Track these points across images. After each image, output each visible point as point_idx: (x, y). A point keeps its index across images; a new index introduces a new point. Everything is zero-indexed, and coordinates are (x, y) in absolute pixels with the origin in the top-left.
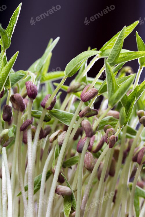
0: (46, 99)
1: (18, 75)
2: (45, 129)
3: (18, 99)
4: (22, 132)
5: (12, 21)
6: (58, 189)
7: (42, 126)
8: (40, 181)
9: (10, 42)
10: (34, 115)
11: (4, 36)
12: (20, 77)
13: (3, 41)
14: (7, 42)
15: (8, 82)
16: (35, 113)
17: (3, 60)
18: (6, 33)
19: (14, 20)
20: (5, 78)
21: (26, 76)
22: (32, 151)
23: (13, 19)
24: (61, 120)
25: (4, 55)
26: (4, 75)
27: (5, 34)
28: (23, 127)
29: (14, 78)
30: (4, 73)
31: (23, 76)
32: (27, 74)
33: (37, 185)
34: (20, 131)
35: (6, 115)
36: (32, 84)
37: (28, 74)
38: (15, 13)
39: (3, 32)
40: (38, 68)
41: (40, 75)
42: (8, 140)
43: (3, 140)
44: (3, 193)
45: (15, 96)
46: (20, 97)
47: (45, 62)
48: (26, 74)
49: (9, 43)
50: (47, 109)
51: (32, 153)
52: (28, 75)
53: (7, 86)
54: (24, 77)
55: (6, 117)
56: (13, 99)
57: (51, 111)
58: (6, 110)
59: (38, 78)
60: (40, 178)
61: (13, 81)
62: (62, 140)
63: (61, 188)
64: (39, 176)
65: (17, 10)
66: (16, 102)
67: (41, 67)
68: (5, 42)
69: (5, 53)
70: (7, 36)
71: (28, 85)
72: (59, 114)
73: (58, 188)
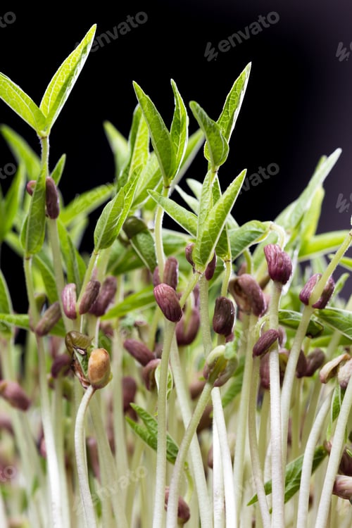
0: (311, 284)
1: (247, 232)
2: (312, 356)
3: (249, 286)
4: (258, 358)
5: (230, 102)
6: (340, 484)
7: (303, 348)
8: (299, 471)
9: (226, 150)
10: (285, 320)
11: (213, 134)
12: (253, 236)
13: (211, 147)
14: (219, 150)
15: (225, 245)
16: (286, 315)
17: (210, 191)
18: (218, 127)
19: (234, 102)
20: (217, 231)
21: (266, 233)
22: (280, 401)
23: (234, 98)
24: (345, 332)
25: (214, 181)
26: (213, 224)
27: (214, 131)
28: (259, 346)
29: (238, 238)
30: (214, 219)
31: (259, 233)
32: (267, 229)
33: (294, 479)
34: (253, 356)
35: (221, 320)
36: (279, 251)
37: (271, 228)
38: (236, 85)
39: (210, 126)
40: (293, 219)
41: (298, 238)
42: (224, 371)
43: (215, 370)
44: (214, 495)
45: (242, 279)
46: (252, 282)
47: (308, 205)
48: (264, 230)
49: (225, 152)
50: (314, 307)
51: (280, 404)
52: (270, 232)
53: (223, 253)
54: (261, 235)
55: (221, 324)
56: (237, 288)
57: (323, 310)
58: (221, 308)
59: (294, 243)
60: (300, 463)
61: (237, 246)
62: (347, 376)
63: (347, 482)
64: (298, 460)
65: (241, 78)
66: (244, 295)
67: (299, 217)
68: (216, 150)
69: (216, 176)
70: (219, 135)
71: (270, 251)
72: (341, 319)
73: (339, 481)
